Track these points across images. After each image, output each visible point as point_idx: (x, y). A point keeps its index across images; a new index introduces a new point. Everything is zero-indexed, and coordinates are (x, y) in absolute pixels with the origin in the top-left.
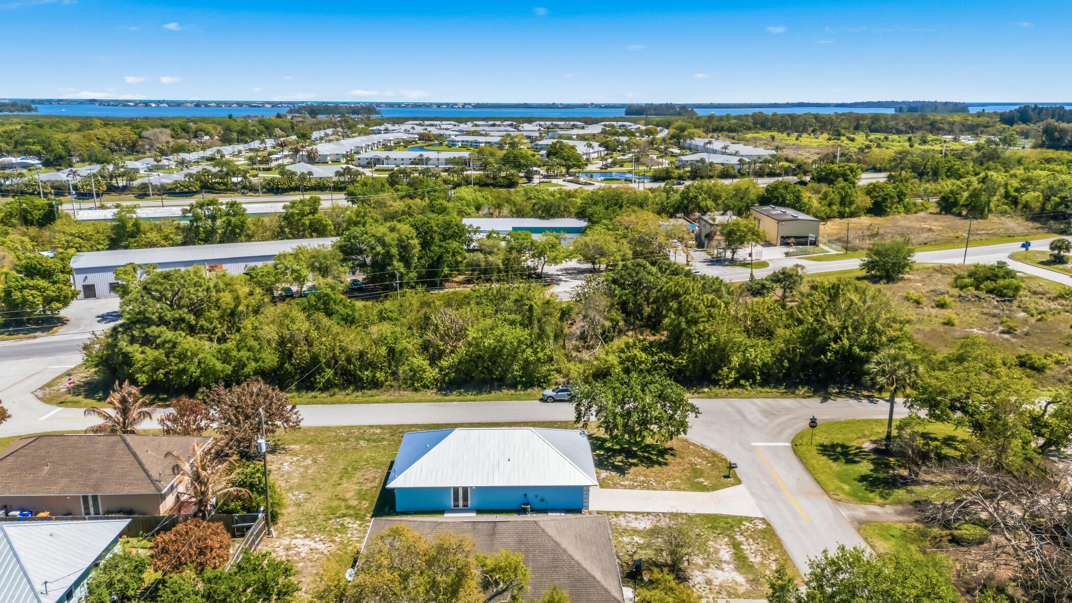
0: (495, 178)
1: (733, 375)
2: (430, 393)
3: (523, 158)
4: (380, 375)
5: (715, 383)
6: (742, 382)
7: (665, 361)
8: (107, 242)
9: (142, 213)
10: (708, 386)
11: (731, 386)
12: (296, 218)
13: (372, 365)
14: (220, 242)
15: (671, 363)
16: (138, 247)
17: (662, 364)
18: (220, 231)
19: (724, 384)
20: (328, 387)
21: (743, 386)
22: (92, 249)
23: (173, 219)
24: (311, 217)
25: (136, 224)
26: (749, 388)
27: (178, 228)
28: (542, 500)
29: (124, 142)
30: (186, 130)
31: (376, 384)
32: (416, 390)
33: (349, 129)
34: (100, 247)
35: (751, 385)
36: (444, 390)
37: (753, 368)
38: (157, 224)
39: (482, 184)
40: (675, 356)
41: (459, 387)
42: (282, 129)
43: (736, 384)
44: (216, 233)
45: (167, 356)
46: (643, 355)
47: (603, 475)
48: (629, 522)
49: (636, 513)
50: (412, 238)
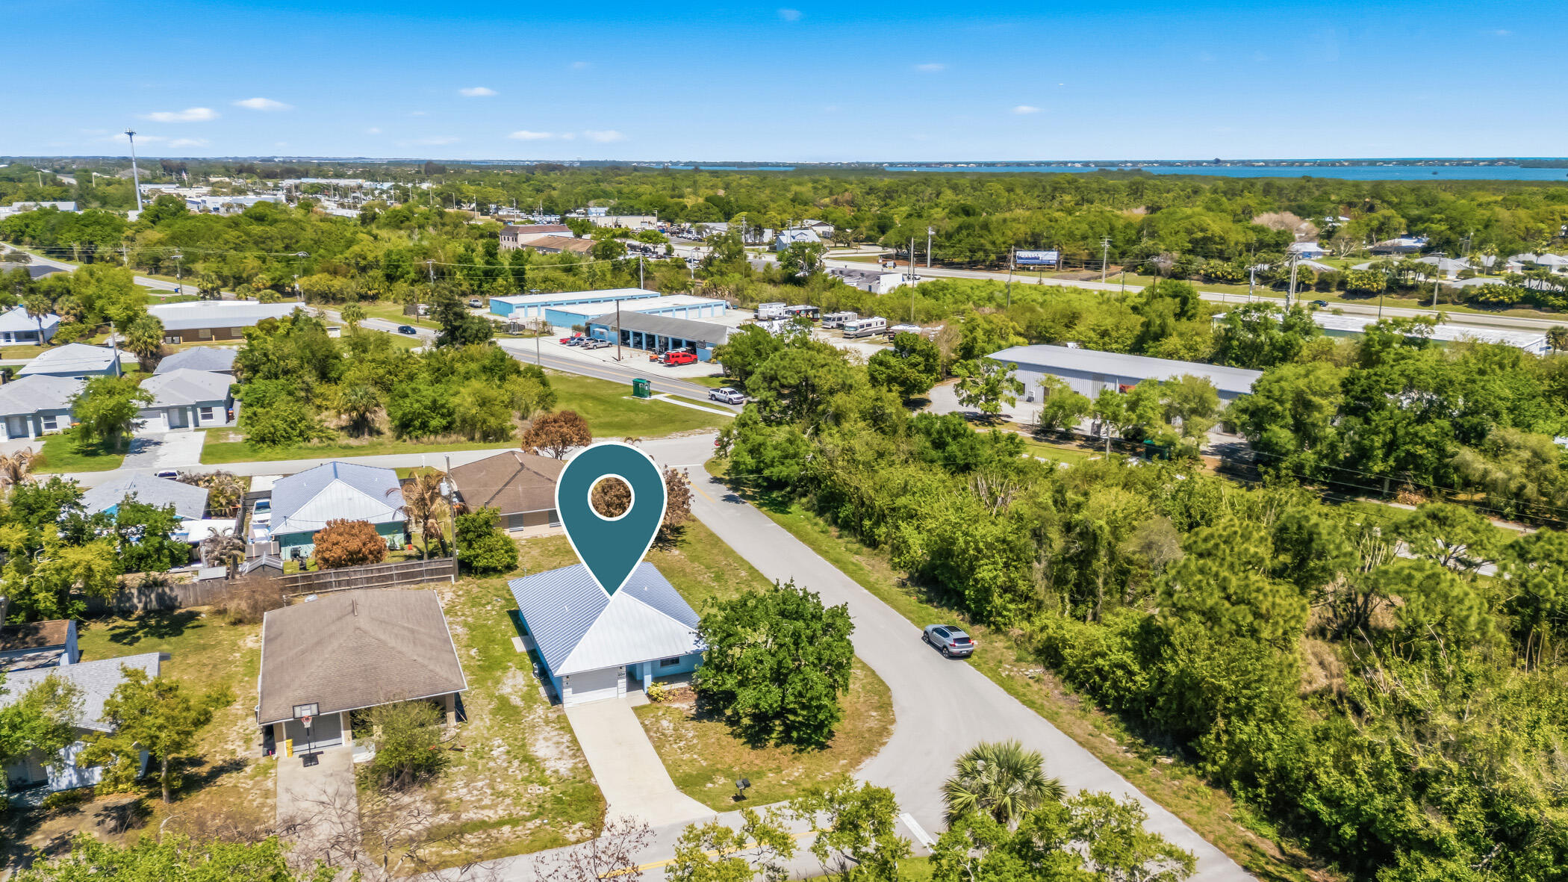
2: (898, 578)
4: (880, 533)
5: (1190, 757)
7: (1127, 669)
11: (1215, 782)
17: (1121, 673)
18: (1264, 351)
19: (1205, 770)
20: (844, 525)
26: (1242, 802)
27: (1214, 337)
32: (893, 566)
35: (1246, 799)
36: (912, 580)
37: (1259, 765)
41: (925, 584)
43: (1222, 782)
47: (676, 705)
48: (546, 739)
49: (574, 741)
50: (1325, 395)
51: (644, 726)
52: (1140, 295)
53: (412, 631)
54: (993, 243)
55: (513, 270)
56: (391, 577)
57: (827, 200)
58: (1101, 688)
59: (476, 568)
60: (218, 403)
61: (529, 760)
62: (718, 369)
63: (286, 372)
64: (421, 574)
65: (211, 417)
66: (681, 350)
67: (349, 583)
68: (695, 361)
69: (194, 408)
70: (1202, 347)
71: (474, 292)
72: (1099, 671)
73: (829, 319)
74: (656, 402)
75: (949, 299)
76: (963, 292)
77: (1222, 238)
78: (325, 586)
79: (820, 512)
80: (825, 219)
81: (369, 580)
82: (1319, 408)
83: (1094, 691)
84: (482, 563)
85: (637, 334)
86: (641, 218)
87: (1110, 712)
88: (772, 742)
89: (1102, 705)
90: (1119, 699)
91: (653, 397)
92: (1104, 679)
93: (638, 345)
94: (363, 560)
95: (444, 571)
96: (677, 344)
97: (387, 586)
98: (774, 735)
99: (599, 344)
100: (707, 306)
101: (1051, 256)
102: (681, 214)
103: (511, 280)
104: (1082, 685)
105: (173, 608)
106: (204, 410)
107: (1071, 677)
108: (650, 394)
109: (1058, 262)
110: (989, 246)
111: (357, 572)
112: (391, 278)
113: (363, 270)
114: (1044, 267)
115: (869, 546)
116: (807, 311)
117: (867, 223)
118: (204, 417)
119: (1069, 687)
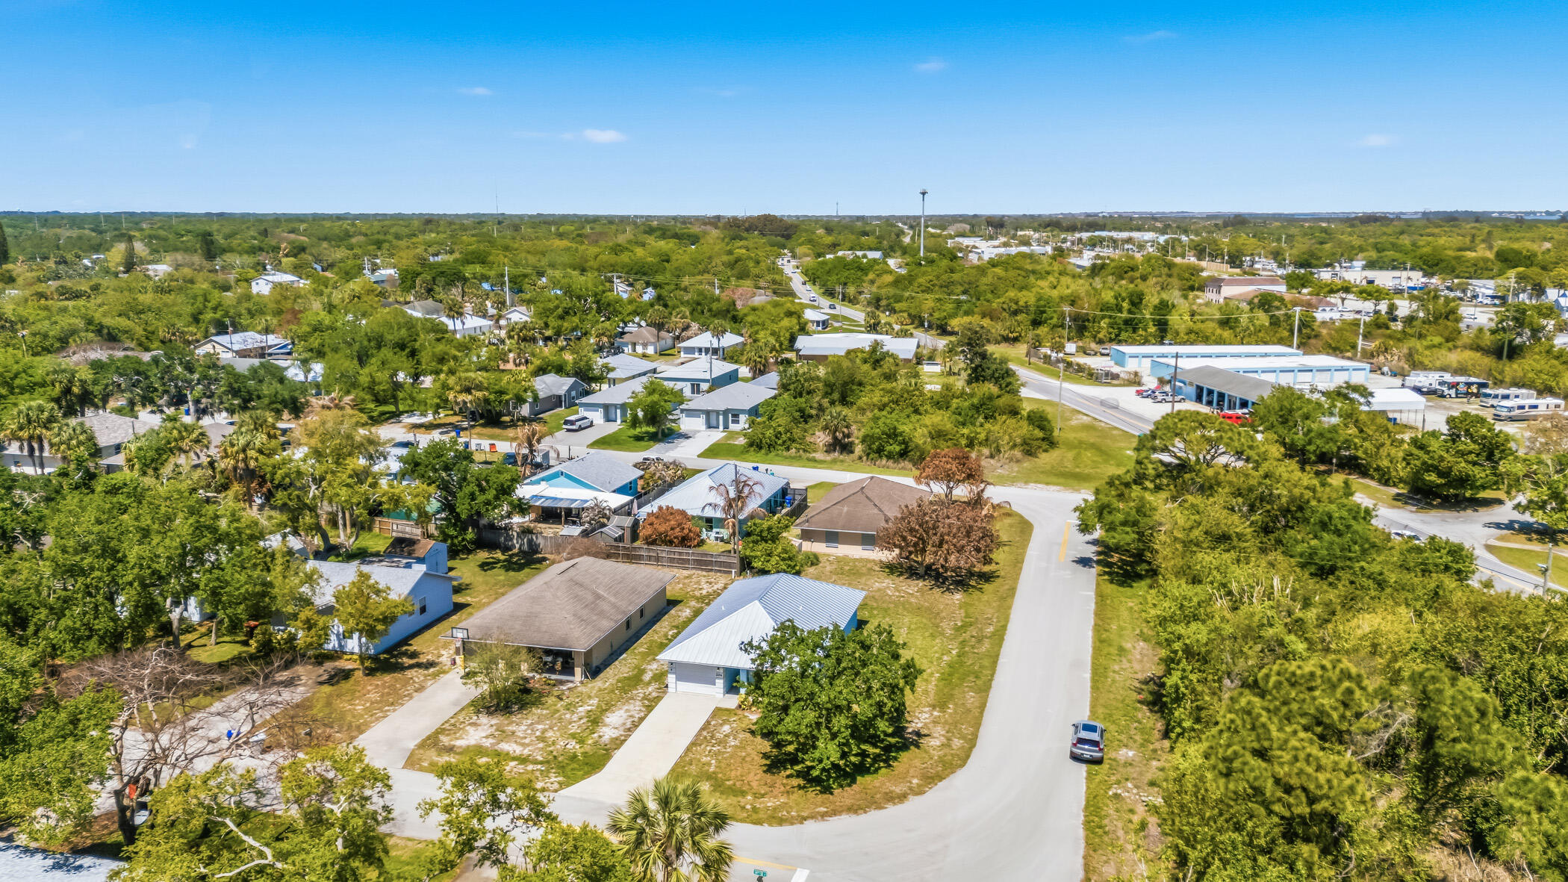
47: (753, 716)
48: (627, 711)
49: (642, 719)
51: (708, 722)
53: (598, 597)
55: (1154, 320)
56: (688, 561)
59: (753, 568)
60: (743, 411)
61: (595, 722)
63: (809, 393)
64: (711, 563)
65: (737, 422)
67: (658, 559)
69: (726, 412)
71: (1111, 340)
73: (1489, 395)
78: (640, 557)
81: (672, 560)
84: (757, 564)
85: (1210, 392)
86: (1397, 273)
88: (788, 772)
93: (1210, 403)
94: (670, 543)
95: (730, 566)
96: (1244, 404)
98: (797, 767)
99: (1169, 398)
100: (1342, 369)
102: (1458, 270)
103: (1152, 329)
105: (537, 552)
106: (734, 416)
111: (663, 551)
112: (1036, 323)
113: (1015, 313)
116: (1469, 385)
118: (734, 422)
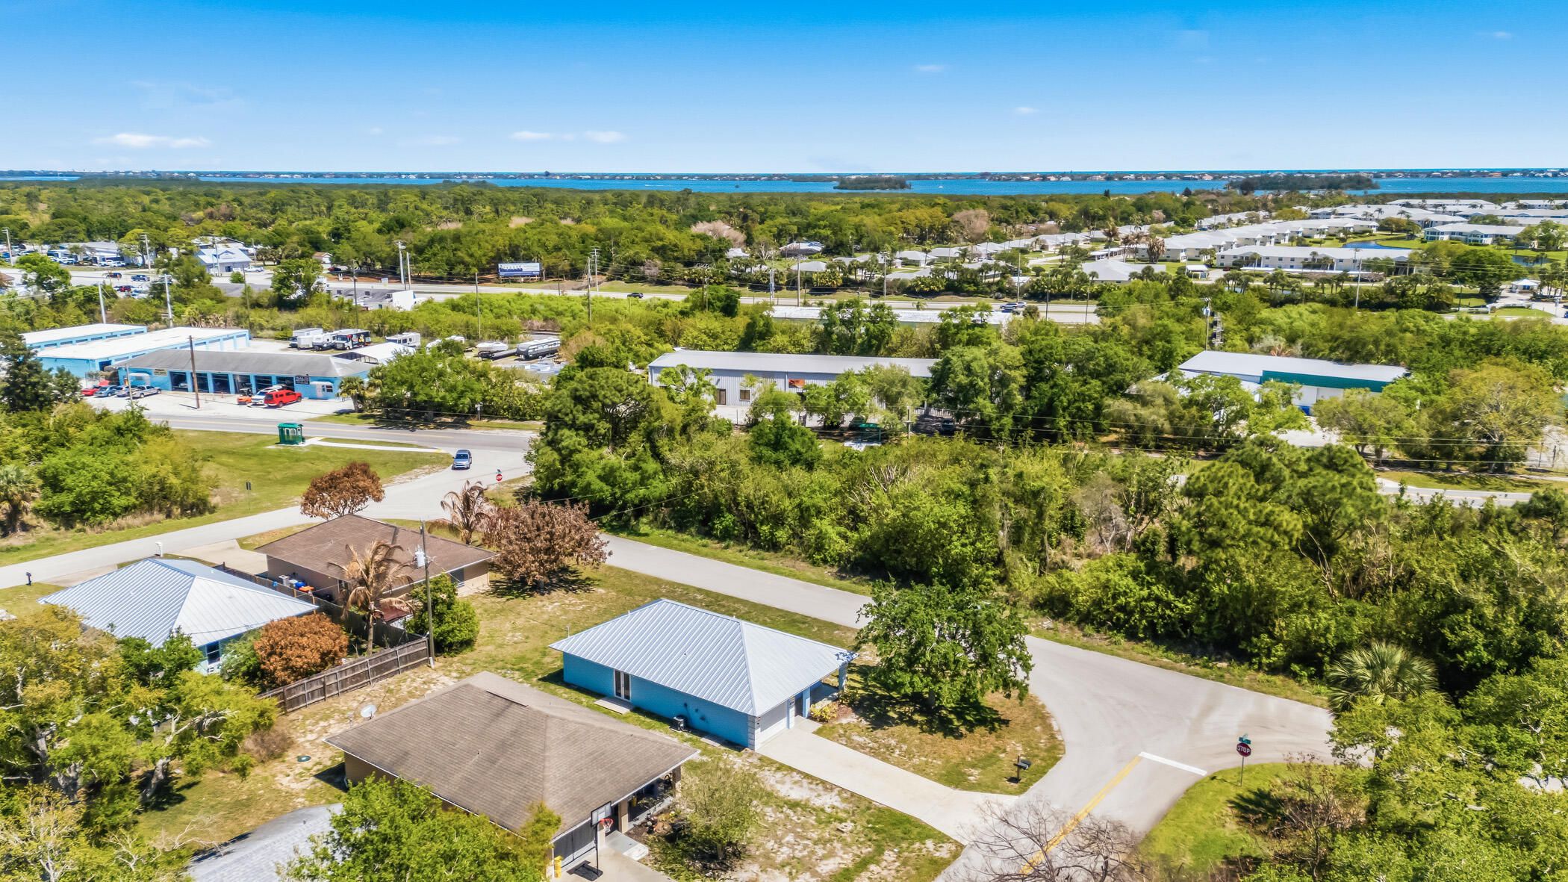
0: (1404, 294)
1: (1279, 650)
2: (827, 572)
3: (1493, 263)
4: (782, 535)
5: (1243, 657)
6: (1295, 667)
7: (1158, 600)
8: (736, 343)
9: (779, 312)
10: (1229, 660)
11: (1273, 670)
12: (953, 330)
13: (778, 520)
14: (858, 354)
15: (1168, 605)
16: (763, 351)
17: (1152, 604)
18: (859, 341)
19: (1260, 663)
20: (726, 536)
21: (1295, 676)
22: (716, 348)
23: (812, 322)
24: (970, 331)
25: (767, 324)
26: (1305, 681)
27: (814, 332)
28: (703, 718)
29: (932, 228)
30: (1033, 211)
31: (774, 546)
32: (814, 563)
33: (1280, 209)
34: (726, 347)
35: (1310, 677)
36: (846, 572)
37: (1318, 647)
38: (791, 327)
39: (1332, 303)
40: (1178, 595)
41: (865, 572)
42: (1165, 212)
43: (1281, 669)
44: (855, 342)
45: (562, 463)
46: (1129, 581)
47: (844, 721)
48: (779, 782)
49: (807, 776)
50: (1017, 368)
51: (846, 745)
52: (687, 301)
54: (471, 256)
56: (366, 674)
57: (200, 214)
58: (1127, 621)
59: (451, 645)
61: (794, 805)
62: (349, 404)
64: (396, 663)
66: (276, 388)
67: (322, 691)
68: (298, 398)
70: (804, 342)
72: (1122, 608)
74: (314, 447)
75: (491, 316)
76: (500, 307)
77: (676, 246)
79: (681, 528)
80: (231, 237)
81: (344, 683)
82: (1014, 380)
83: (1117, 626)
85: (201, 376)
87: (1141, 640)
88: (963, 729)
89: (1132, 635)
90: (1152, 625)
91: (308, 442)
92: (1131, 613)
93: (203, 386)
95: (418, 655)
96: (263, 382)
97: (362, 686)
98: (956, 723)
99: (147, 392)
100: (229, 338)
101: (533, 267)
102: (21, 235)
104: (1102, 624)
107: (1085, 619)
108: (303, 439)
109: (541, 275)
110: (467, 259)
111: (329, 676)
114: (529, 278)
115: (768, 550)
116: (358, 335)
117: (295, 239)
119: (1089, 629)
